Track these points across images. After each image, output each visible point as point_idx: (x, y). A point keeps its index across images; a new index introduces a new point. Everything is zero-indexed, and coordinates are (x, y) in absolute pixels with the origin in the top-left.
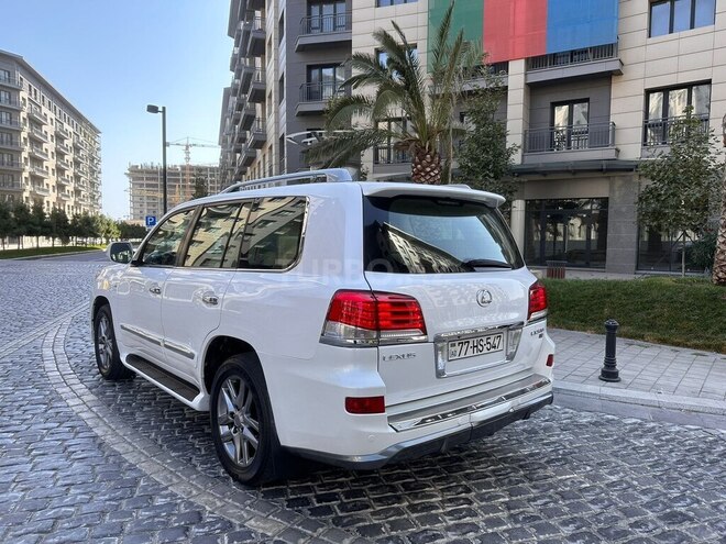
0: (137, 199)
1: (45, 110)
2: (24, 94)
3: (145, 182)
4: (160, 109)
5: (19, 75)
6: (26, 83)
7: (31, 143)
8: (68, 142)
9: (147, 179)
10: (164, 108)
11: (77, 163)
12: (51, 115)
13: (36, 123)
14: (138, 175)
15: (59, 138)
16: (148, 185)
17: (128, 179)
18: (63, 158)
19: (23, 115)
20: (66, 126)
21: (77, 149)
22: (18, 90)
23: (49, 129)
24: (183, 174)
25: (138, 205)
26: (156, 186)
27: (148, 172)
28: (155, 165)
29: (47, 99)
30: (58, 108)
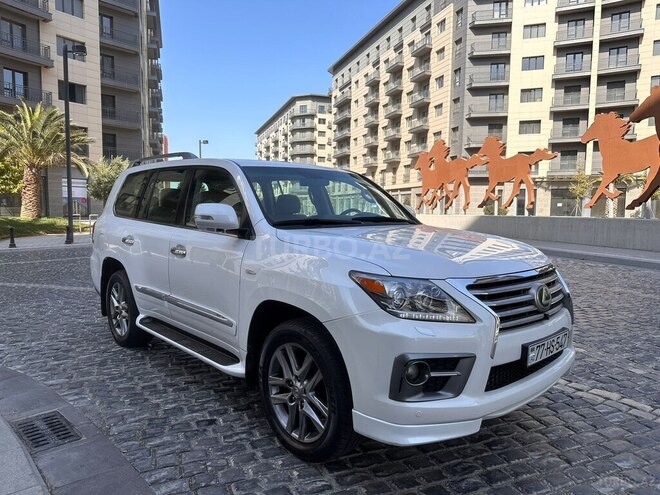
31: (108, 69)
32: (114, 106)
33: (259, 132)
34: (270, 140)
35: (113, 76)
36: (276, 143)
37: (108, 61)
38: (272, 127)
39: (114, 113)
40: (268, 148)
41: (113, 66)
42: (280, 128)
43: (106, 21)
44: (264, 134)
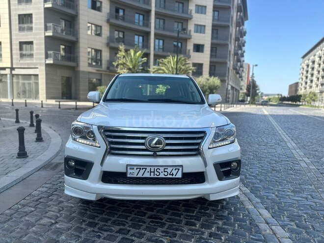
31: (215, 36)
32: (216, 52)
33: (304, 57)
34: (310, 61)
35: (217, 38)
36: (314, 62)
37: (215, 31)
38: (312, 53)
39: (216, 55)
40: (308, 66)
41: (217, 34)
42: (318, 54)
43: (216, 13)
44: (307, 58)
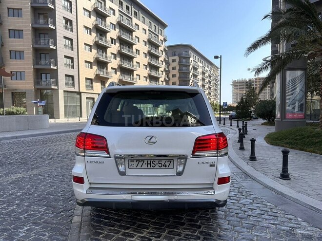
0: (235, 94)
1: (199, 63)
2: (191, 59)
3: (239, 87)
4: (219, 57)
5: (190, 52)
6: (192, 54)
7: (193, 77)
8: (207, 74)
9: (240, 86)
10: (221, 56)
11: (210, 82)
12: (201, 65)
13: (195, 69)
14: (236, 84)
15: (203, 73)
16: (240, 88)
17: (232, 87)
18: (204, 81)
19: (191, 66)
20: (206, 68)
21: (210, 77)
22: (190, 58)
23: (200, 70)
24: (256, 82)
25: (235, 97)
26: (244, 88)
27: (240, 83)
28: (243, 79)
29: (200, 59)
30: (203, 62)
